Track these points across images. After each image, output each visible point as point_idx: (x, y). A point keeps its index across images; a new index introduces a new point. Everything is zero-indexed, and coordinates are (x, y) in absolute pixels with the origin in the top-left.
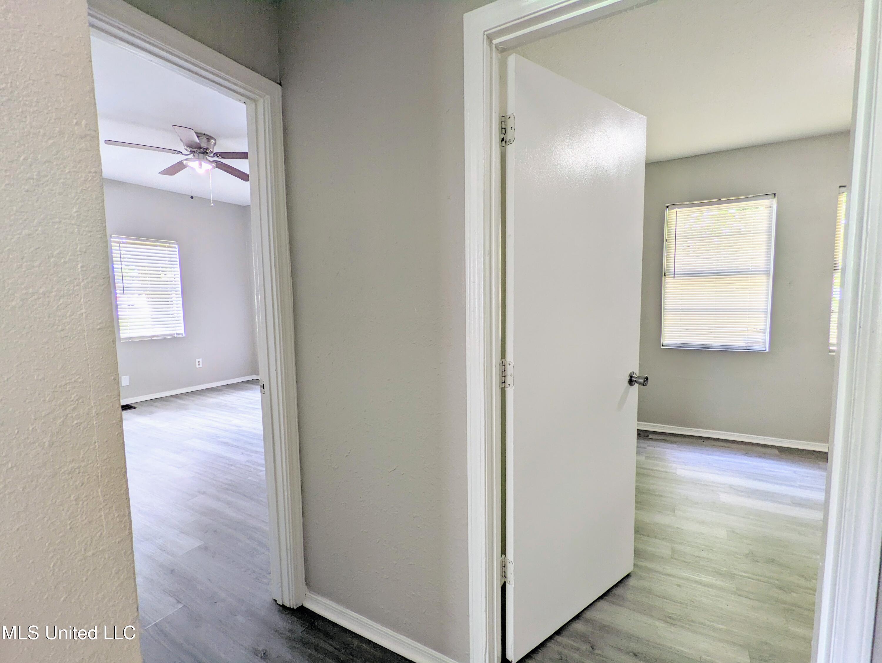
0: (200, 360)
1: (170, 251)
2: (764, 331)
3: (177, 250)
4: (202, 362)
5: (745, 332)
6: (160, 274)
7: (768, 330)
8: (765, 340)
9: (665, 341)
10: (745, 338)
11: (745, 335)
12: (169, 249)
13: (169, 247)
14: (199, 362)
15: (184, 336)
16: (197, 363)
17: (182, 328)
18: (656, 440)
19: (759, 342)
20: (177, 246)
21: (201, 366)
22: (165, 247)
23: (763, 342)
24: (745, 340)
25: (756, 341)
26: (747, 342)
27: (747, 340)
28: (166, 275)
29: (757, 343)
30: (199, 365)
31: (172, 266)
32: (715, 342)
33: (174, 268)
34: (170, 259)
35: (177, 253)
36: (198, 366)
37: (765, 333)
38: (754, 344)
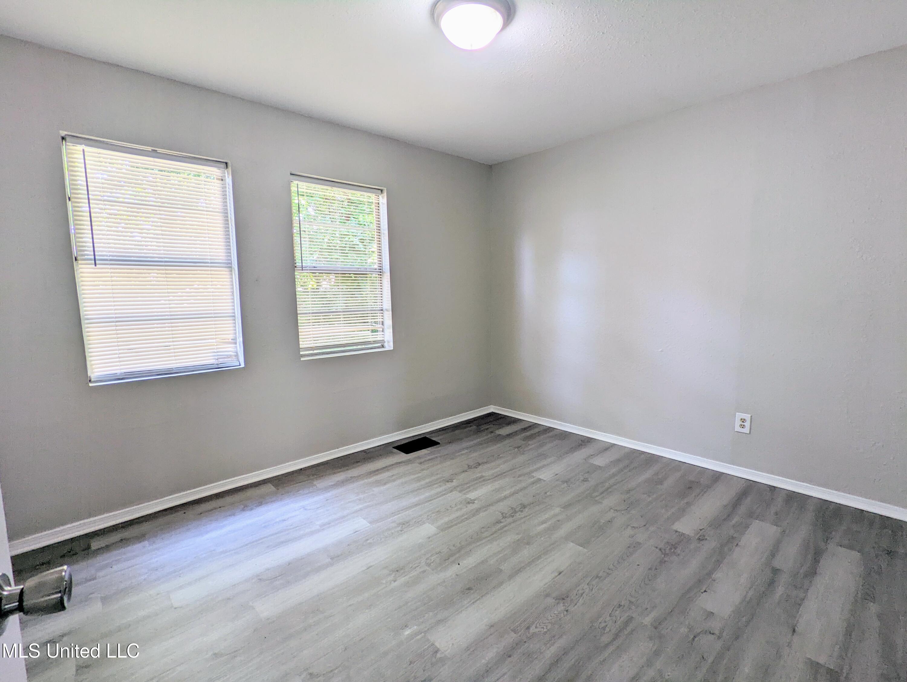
2: (234, 341)
5: (214, 345)
7: (240, 339)
8: (237, 352)
9: (93, 373)
10: (215, 352)
11: (214, 349)
18: (107, 548)
19: (230, 356)
23: (235, 356)
24: (215, 356)
25: (227, 355)
26: (216, 357)
27: (218, 356)
29: (229, 358)
32: (177, 363)
37: (236, 343)
38: (226, 360)
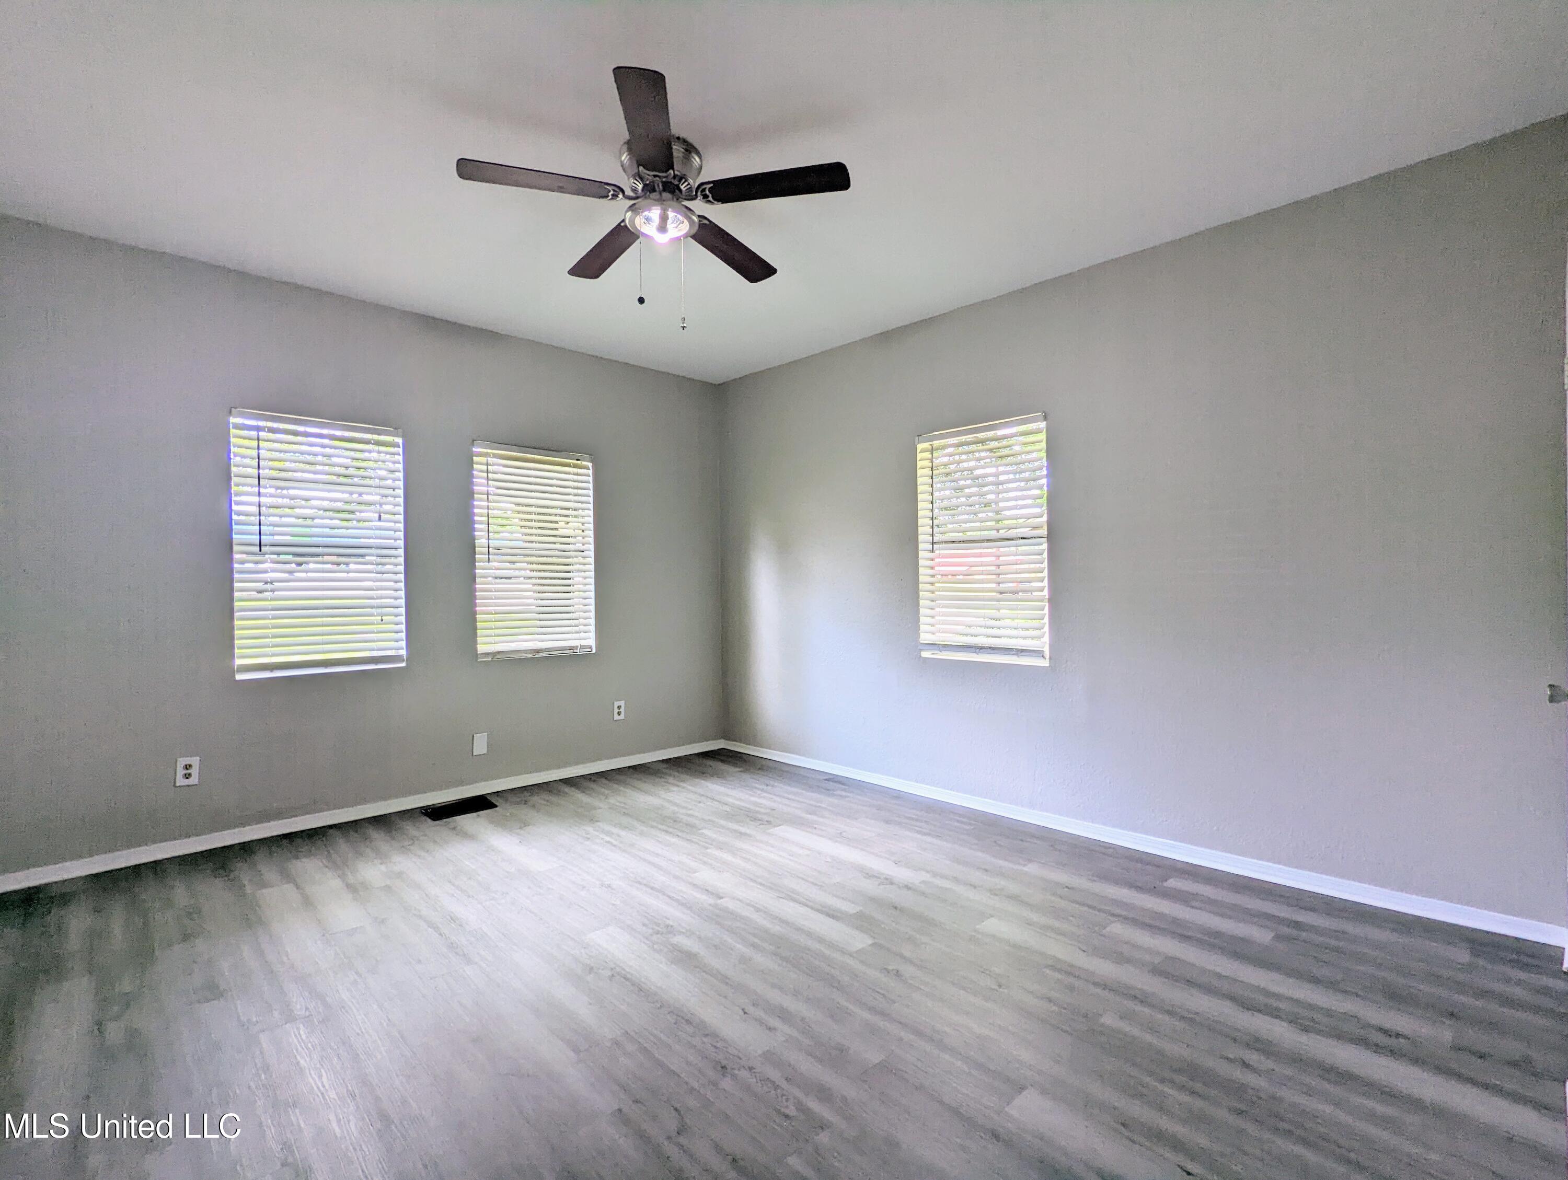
0: (622, 703)
1: (577, 474)
3: (590, 472)
4: (625, 707)
6: (556, 522)
12: (575, 470)
13: (575, 466)
14: (619, 707)
15: (594, 651)
16: (616, 710)
17: (592, 635)
20: (590, 465)
21: (622, 717)
22: (568, 465)
28: (568, 523)
30: (619, 714)
31: (580, 505)
33: (583, 509)
34: (576, 491)
35: (591, 479)
36: (616, 717)
